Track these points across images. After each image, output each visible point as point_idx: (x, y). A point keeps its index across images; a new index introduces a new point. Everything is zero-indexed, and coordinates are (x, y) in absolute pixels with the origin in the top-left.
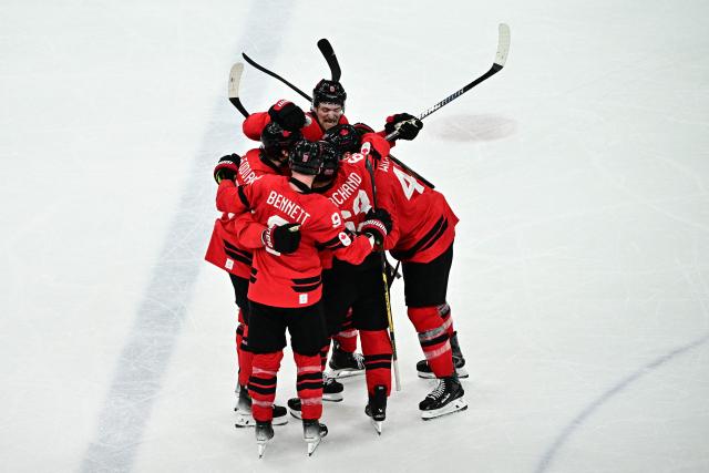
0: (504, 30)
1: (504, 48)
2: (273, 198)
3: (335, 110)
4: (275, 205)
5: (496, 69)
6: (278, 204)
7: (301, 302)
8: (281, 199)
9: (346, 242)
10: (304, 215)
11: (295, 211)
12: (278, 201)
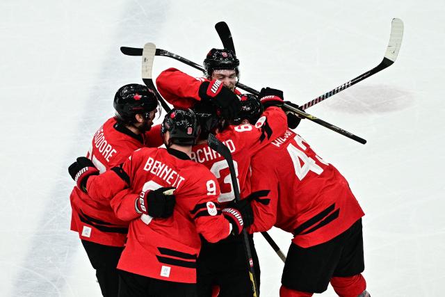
0: (397, 24)
1: (395, 43)
2: (150, 165)
3: (230, 77)
4: (152, 172)
5: (386, 63)
6: (155, 170)
7: (162, 274)
8: (157, 165)
9: (213, 211)
10: (179, 179)
11: (171, 177)
12: (154, 167)
